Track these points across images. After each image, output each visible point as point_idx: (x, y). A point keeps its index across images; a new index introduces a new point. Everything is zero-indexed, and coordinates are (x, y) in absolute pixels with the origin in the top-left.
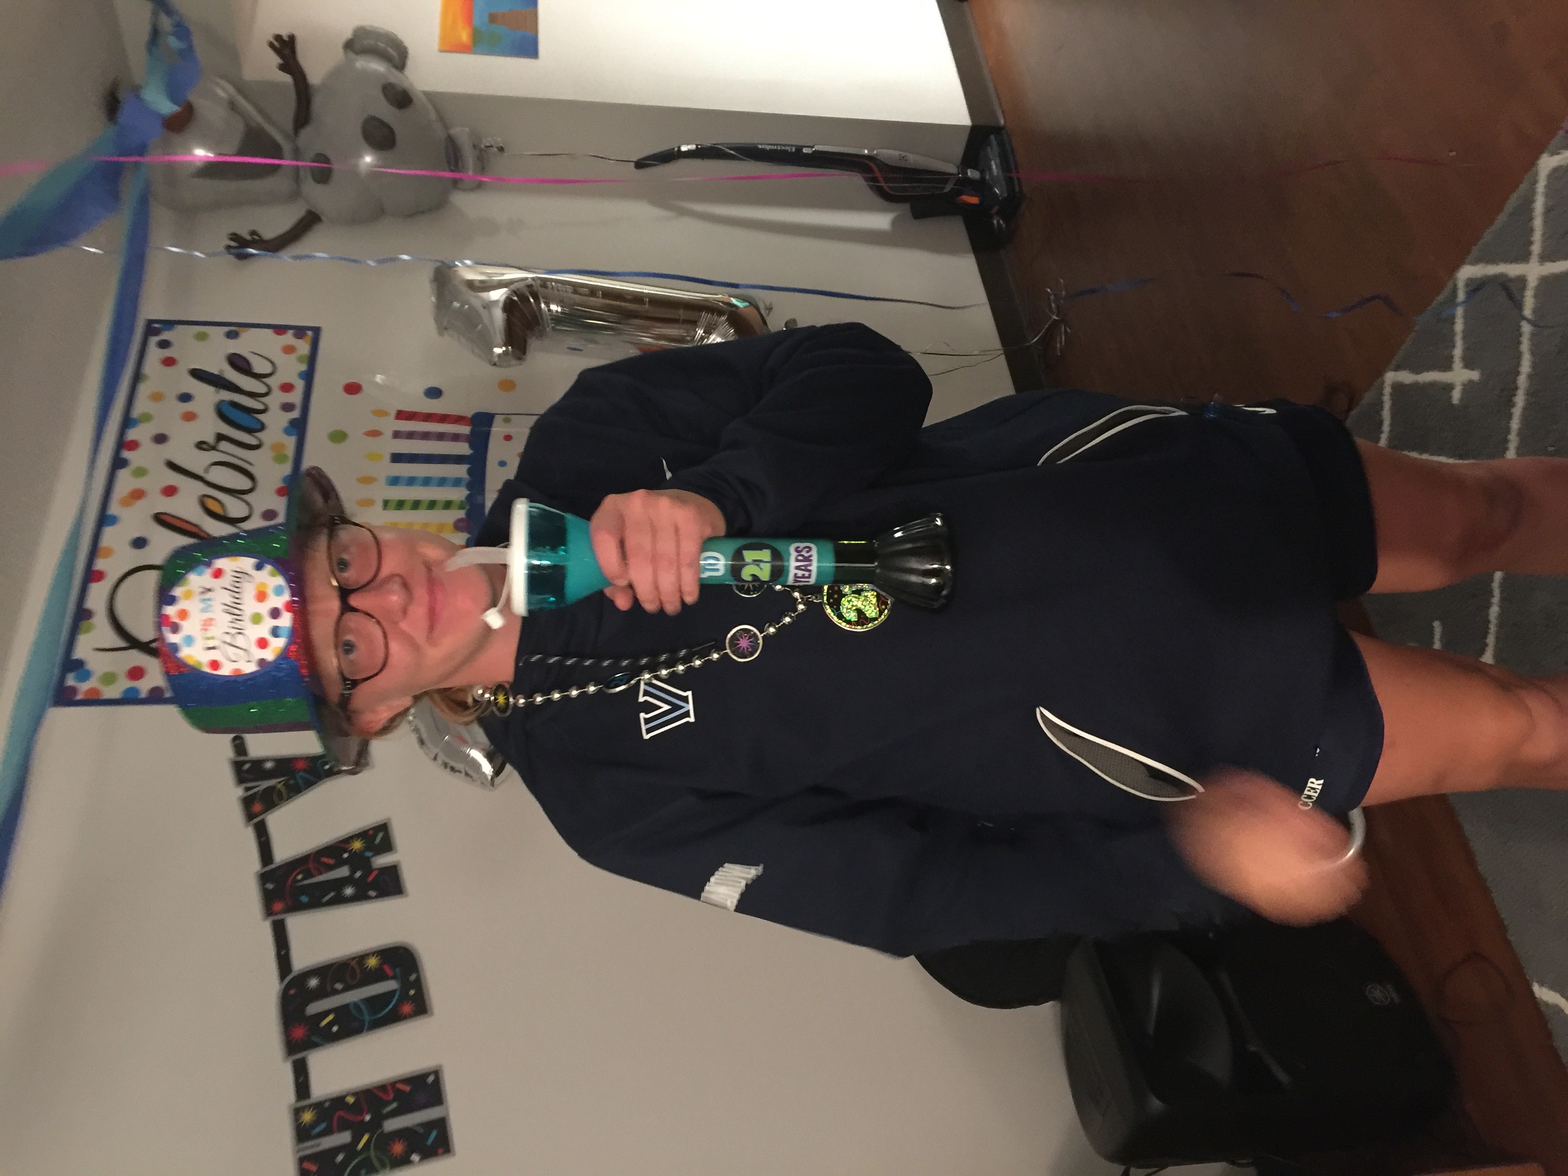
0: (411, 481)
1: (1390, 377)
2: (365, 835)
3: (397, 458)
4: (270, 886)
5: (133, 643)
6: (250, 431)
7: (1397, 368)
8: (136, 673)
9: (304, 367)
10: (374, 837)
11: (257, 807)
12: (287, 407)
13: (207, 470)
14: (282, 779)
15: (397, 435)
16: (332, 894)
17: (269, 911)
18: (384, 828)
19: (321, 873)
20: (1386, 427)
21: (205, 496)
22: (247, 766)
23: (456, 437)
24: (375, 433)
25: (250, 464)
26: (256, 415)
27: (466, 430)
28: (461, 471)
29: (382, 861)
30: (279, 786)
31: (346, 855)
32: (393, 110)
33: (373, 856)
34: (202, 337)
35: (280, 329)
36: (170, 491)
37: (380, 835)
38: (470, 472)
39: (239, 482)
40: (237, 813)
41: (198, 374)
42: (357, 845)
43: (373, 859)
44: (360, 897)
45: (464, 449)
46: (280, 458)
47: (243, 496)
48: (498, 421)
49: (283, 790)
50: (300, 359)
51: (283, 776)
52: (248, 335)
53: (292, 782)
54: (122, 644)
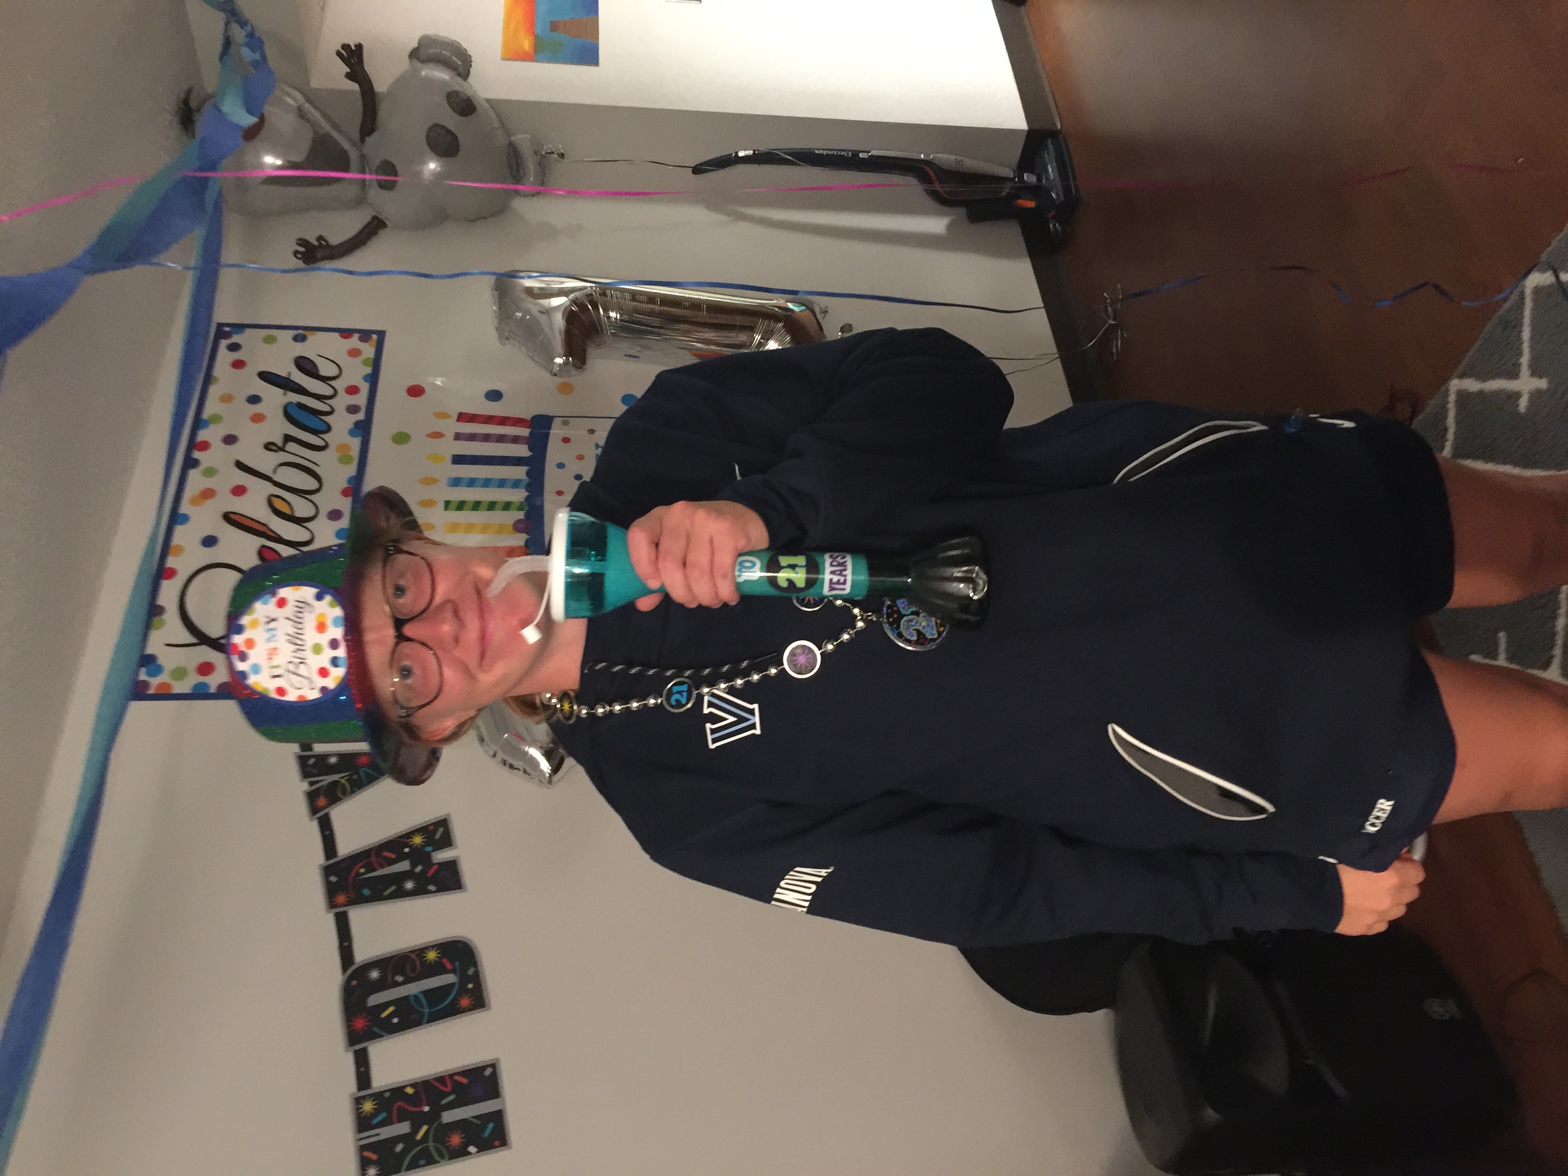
0: (472, 482)
1: (1455, 385)
2: (424, 830)
3: (458, 460)
4: (333, 879)
5: (202, 639)
6: (315, 432)
7: (1462, 376)
8: (206, 669)
9: (369, 370)
10: (434, 832)
11: (322, 801)
12: (353, 409)
13: (275, 471)
14: (346, 774)
15: (458, 437)
16: (393, 888)
17: (332, 904)
18: (443, 823)
19: (382, 867)
20: (1451, 435)
21: (272, 495)
22: (312, 761)
23: (515, 440)
24: (437, 435)
25: (318, 465)
26: (323, 417)
27: (525, 432)
28: (520, 472)
29: (441, 856)
30: (343, 781)
31: (407, 850)
32: (456, 117)
33: (433, 851)
34: (270, 340)
35: (346, 333)
36: (239, 491)
37: (441, 830)
38: (528, 474)
39: (306, 482)
40: (302, 806)
41: (266, 376)
42: (418, 840)
43: (433, 854)
44: (420, 891)
45: (523, 451)
46: (345, 460)
47: (307, 496)
48: (557, 423)
49: (348, 787)
50: (365, 362)
51: (348, 771)
52: (315, 339)
53: (355, 777)
54: (192, 639)
